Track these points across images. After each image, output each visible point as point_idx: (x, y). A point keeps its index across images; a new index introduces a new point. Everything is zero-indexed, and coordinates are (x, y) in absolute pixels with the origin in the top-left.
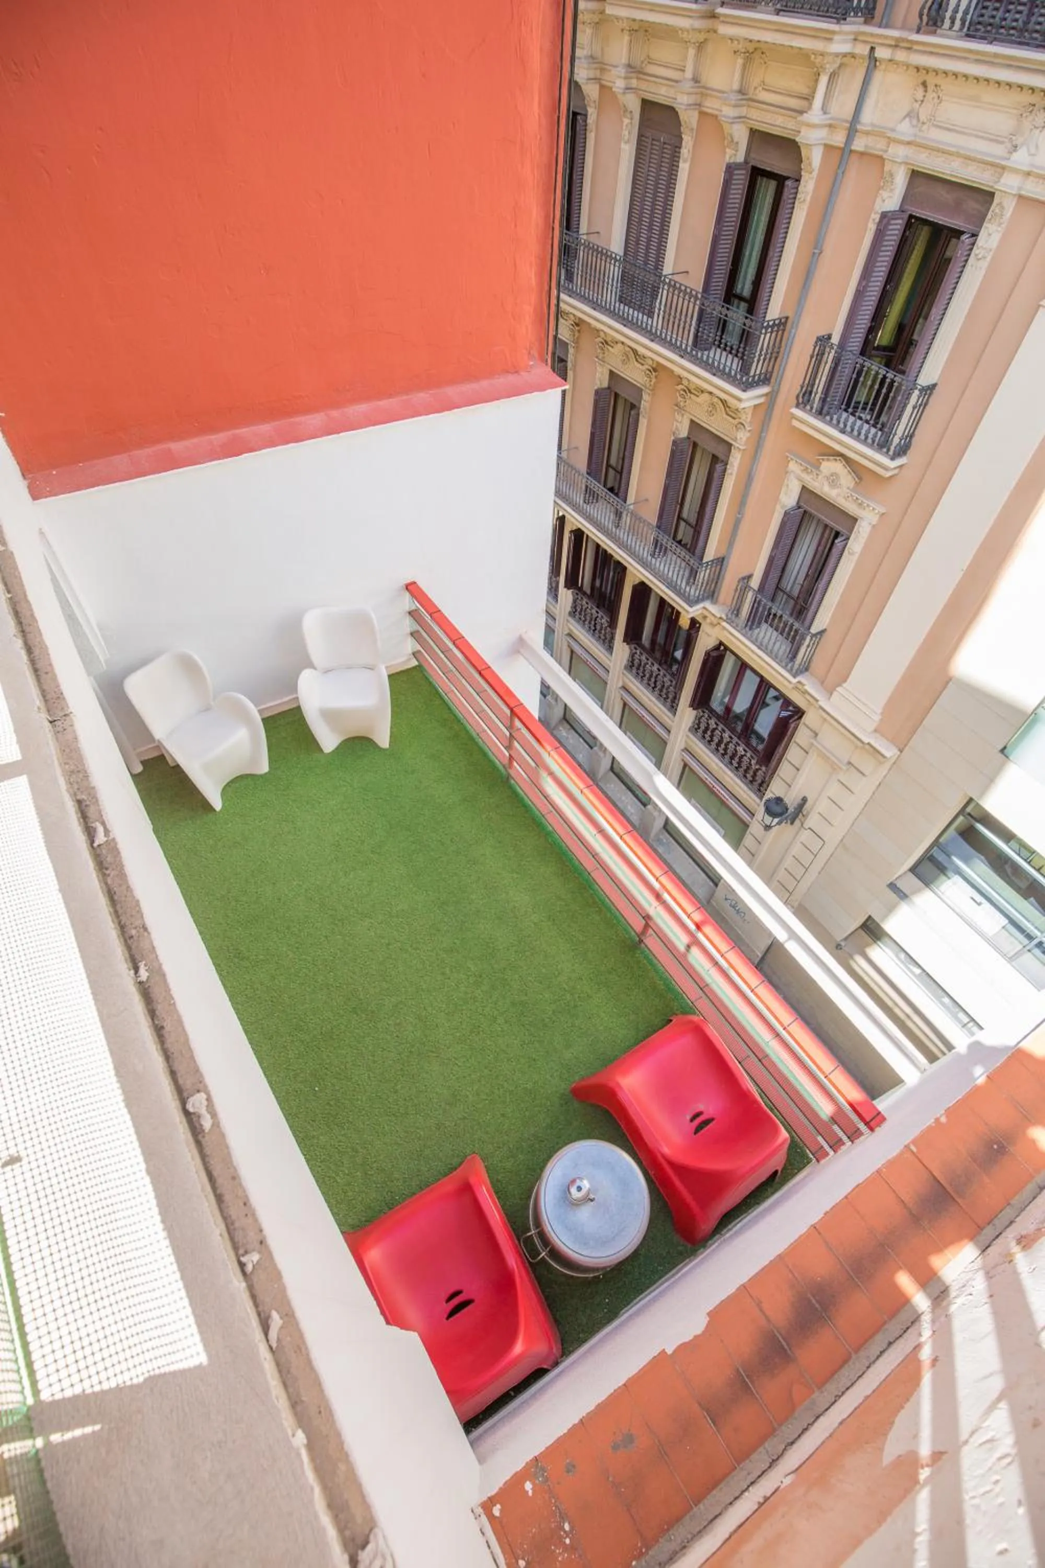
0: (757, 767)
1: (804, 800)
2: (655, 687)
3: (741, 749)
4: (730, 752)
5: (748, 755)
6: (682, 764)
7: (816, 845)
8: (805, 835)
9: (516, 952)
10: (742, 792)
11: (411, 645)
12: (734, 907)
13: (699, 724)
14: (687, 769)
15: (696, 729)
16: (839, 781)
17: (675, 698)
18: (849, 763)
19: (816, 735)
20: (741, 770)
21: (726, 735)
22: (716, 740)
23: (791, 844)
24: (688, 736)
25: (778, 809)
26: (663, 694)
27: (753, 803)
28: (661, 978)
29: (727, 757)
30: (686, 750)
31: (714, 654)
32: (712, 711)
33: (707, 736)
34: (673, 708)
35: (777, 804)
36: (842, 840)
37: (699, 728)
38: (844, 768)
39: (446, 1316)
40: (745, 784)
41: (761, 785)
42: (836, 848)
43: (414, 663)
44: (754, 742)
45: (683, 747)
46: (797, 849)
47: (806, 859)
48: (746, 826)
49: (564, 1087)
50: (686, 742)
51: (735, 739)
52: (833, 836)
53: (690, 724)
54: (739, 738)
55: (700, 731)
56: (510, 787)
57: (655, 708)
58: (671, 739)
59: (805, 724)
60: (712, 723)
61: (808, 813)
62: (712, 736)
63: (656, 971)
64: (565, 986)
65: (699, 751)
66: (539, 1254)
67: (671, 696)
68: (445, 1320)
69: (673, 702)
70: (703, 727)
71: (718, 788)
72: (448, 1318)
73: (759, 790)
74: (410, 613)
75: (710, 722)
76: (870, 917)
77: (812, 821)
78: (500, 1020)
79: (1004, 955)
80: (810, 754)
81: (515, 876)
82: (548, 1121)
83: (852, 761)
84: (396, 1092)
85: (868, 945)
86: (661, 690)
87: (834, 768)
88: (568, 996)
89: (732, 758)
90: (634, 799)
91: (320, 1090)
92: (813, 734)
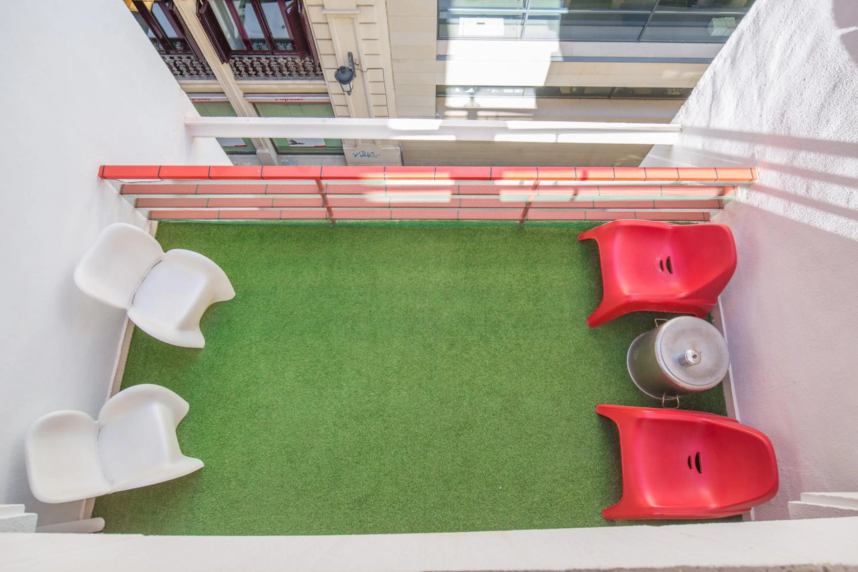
0: (303, 61)
1: (350, 55)
2: (198, 72)
3: (282, 60)
4: (276, 69)
5: (290, 59)
6: (251, 104)
7: (378, 75)
8: (369, 76)
9: (479, 303)
10: (308, 86)
11: (142, 214)
12: (364, 155)
13: (238, 69)
14: (257, 105)
15: (239, 74)
16: (361, 23)
17: (203, 67)
18: (358, 6)
19: (323, 6)
20: (294, 73)
21: (263, 60)
22: (259, 69)
23: (365, 88)
24: (238, 84)
25: (346, 76)
26: (192, 72)
27: (321, 86)
28: (551, 226)
29: (277, 73)
30: (246, 94)
31: (203, 11)
32: (237, 52)
33: (251, 72)
34: (209, 74)
35: (343, 72)
36: (391, 59)
37: (241, 72)
38: (358, 12)
39: (698, 473)
40: (305, 79)
41: (314, 71)
42: (392, 66)
43: (155, 223)
44: (281, 47)
45: (242, 94)
46: (371, 88)
47: (380, 88)
48: (329, 104)
49: (586, 327)
50: (240, 89)
51: (272, 57)
52: (384, 61)
53: (232, 75)
54: (273, 54)
55: (243, 73)
56: (341, 226)
57: (198, 86)
58: (229, 96)
59: (308, 6)
60: (246, 59)
61: (360, 61)
62: (254, 69)
63: (545, 226)
64: (521, 288)
65: (255, 87)
66: (676, 400)
67: (200, 69)
68: (701, 475)
69: (204, 71)
70: (242, 69)
71: (290, 98)
72: (700, 473)
73: (317, 75)
74: (121, 193)
75: (244, 61)
76: (437, 86)
77: (366, 63)
78: (521, 341)
79: (516, 39)
80: (329, 21)
81: (420, 268)
82: (601, 351)
83: (358, 4)
84: (531, 435)
85: (444, 102)
86: (188, 71)
87: (352, 18)
88: (530, 290)
89: (281, 71)
90: (242, 156)
91: (503, 486)
92: (320, 7)
